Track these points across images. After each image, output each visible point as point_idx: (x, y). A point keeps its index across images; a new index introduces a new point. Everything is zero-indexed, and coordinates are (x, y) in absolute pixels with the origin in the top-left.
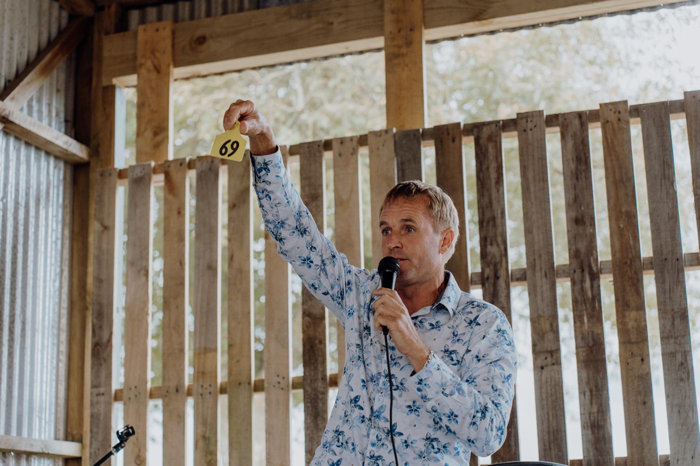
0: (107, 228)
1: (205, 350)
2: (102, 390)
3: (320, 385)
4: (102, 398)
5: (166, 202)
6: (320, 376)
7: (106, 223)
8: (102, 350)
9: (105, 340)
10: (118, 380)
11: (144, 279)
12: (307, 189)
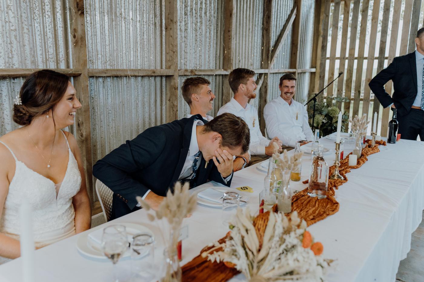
0: (327, 16)
1: (352, 49)
2: (324, 57)
3: (382, 59)
4: (323, 59)
5: (345, 9)
6: (383, 57)
7: (327, 14)
8: (324, 48)
9: (325, 45)
10: (328, 55)
11: (336, 30)
12: (386, 7)
